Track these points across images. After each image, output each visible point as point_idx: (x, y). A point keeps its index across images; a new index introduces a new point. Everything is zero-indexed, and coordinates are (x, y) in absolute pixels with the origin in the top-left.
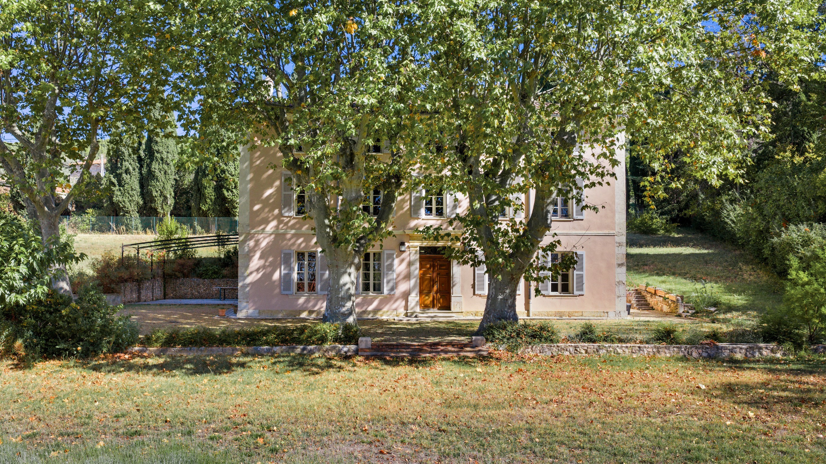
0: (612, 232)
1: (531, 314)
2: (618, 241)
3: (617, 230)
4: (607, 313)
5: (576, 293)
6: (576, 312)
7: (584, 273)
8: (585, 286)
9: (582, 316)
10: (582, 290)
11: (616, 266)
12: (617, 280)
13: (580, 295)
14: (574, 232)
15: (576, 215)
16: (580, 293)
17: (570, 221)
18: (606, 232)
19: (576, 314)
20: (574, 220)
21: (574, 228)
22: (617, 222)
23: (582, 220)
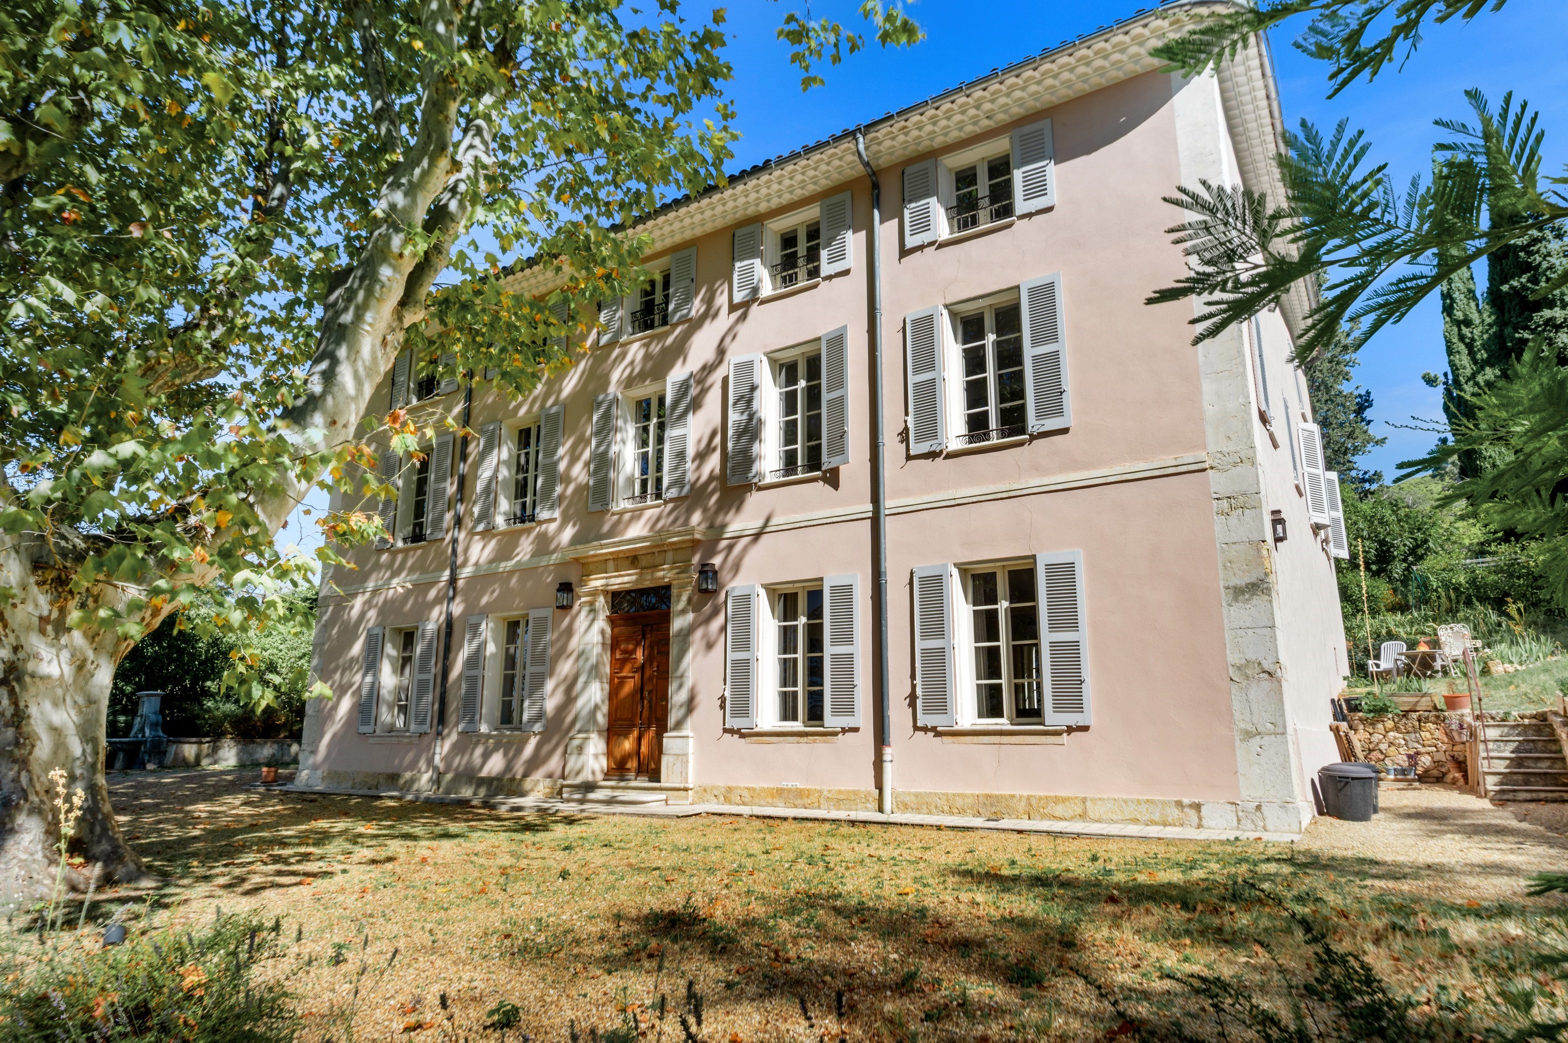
0: (1189, 457)
1: (888, 805)
2: (1223, 492)
3: (1212, 448)
4: (1197, 807)
5: (1053, 718)
6: (1057, 800)
7: (1084, 635)
8: (1089, 690)
9: (1083, 816)
10: (1078, 706)
11: (1224, 597)
12: (1234, 658)
13: (1070, 730)
14: (1035, 482)
15: (1039, 416)
16: (1072, 719)
17: (1020, 444)
18: (1166, 460)
19: (1059, 810)
20: (1033, 438)
21: (1037, 469)
22: (1210, 411)
23: (1065, 431)
